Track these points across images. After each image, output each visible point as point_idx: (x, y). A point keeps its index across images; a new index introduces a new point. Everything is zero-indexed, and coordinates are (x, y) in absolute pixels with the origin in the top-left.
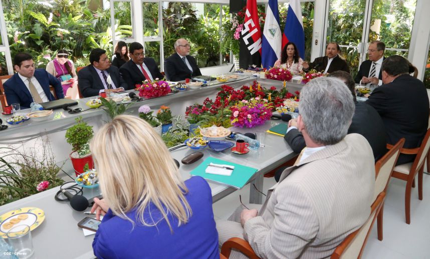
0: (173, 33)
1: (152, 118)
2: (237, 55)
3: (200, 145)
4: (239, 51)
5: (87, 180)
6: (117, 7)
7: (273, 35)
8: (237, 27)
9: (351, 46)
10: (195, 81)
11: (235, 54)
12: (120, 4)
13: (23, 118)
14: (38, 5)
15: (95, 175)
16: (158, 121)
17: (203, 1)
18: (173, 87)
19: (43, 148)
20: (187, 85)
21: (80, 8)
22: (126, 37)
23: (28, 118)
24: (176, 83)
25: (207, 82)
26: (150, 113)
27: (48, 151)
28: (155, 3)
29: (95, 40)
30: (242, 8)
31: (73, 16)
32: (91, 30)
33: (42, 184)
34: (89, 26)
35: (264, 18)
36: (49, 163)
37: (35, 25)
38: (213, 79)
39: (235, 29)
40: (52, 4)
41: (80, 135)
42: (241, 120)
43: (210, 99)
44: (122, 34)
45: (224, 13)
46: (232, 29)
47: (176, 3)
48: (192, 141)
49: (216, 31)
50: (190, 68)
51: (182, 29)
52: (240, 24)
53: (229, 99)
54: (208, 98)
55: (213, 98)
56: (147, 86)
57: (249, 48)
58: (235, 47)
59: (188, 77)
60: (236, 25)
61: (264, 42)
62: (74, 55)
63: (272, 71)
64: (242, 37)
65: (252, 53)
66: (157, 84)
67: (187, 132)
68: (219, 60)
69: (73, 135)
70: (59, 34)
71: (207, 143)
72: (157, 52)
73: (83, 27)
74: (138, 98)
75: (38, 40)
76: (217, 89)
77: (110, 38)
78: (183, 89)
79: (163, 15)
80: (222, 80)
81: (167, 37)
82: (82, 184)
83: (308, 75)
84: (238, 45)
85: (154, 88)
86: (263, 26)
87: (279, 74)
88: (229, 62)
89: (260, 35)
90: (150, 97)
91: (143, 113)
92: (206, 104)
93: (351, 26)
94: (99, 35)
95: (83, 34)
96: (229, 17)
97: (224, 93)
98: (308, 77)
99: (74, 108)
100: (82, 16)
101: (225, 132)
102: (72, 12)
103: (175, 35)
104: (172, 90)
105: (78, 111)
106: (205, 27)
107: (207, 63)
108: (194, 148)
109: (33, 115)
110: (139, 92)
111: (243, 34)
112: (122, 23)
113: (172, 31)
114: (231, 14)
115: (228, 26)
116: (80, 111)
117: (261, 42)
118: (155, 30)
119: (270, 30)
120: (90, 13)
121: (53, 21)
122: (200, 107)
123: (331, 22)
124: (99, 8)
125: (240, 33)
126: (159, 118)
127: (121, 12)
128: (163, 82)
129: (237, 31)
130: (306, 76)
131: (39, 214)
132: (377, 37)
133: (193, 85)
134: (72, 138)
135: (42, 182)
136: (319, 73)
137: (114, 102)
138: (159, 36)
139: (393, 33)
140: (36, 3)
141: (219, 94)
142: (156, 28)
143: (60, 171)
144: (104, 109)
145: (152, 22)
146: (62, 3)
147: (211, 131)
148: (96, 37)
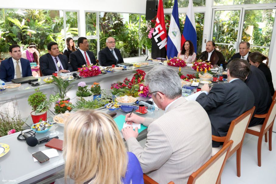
0: (106, 34)
1: (87, 91)
2: (150, 49)
3: (115, 108)
4: (151, 46)
5: (38, 127)
6: (69, 15)
7: (175, 36)
8: (150, 30)
9: (231, 44)
10: (118, 66)
11: (149, 48)
12: (71, 14)
13: (1, 88)
14: (15, 14)
15: (43, 125)
16: (91, 92)
17: (129, 12)
18: (103, 70)
19: (13, 109)
20: (113, 69)
21: (44, 16)
22: (74, 36)
23: (4, 88)
24: (106, 67)
25: (127, 67)
26: (85, 87)
27: (16, 110)
28: (94, 13)
29: (53, 38)
30: (154, 17)
31: (39, 22)
32: (50, 31)
33: (11, 131)
34: (49, 28)
35: (169, 24)
36: (17, 119)
37: (13, 27)
38: (131, 65)
39: (149, 31)
40: (24, 13)
41: (38, 100)
42: (145, 92)
43: (128, 79)
44: (72, 34)
45: (142, 20)
46: (146, 31)
47: (109, 13)
48: (110, 105)
49: (137, 32)
50: (116, 58)
51: (113, 31)
52: (152, 28)
53: (141, 79)
54: (127, 78)
55: (130, 78)
56: (85, 69)
57: (158, 45)
58: (148, 44)
59: (114, 64)
60: (149, 29)
61: (169, 41)
62: (39, 48)
63: (172, 61)
64: (153, 37)
65: (160, 48)
66: (92, 68)
67: (109, 100)
68: (138, 53)
69: (33, 100)
70: (28, 34)
71: (120, 106)
72: (95, 47)
73: (45, 29)
74: (78, 77)
75: (14, 37)
76: (133, 72)
77: (63, 36)
78: (110, 72)
79: (100, 21)
80: (137, 66)
81: (102, 36)
82: (35, 130)
83: (196, 63)
84: (150, 42)
85: (90, 70)
86: (168, 29)
87: (177, 62)
88: (145, 54)
89: (166, 35)
90: (87, 77)
91: (80, 87)
92: (125, 82)
93: (232, 30)
94: (56, 34)
95: (45, 33)
96: (145, 23)
97: (138, 75)
98: (196, 65)
99: (35, 83)
100: (45, 22)
101: (133, 99)
102: (38, 19)
103: (108, 35)
104: (102, 72)
105: (38, 84)
106: (129, 30)
107: (130, 55)
108: (111, 109)
109: (7, 87)
110: (79, 73)
111: (154, 35)
112: (72, 26)
113: (106, 32)
114: (147, 21)
115: (144, 29)
116: (39, 85)
117: (167, 40)
118: (94, 32)
119: (173, 32)
120: (50, 19)
121: (25, 24)
122: (121, 84)
123: (218, 27)
124: (56, 16)
125: (152, 34)
126: (92, 90)
127: (71, 19)
128: (96, 66)
129: (150, 33)
130: (195, 64)
131: (6, 147)
132: (250, 38)
133: (117, 69)
134: (32, 102)
135: (11, 130)
136: (204, 62)
137: (62, 79)
138: (97, 35)
139: (263, 36)
140: (14, 12)
141: (135, 75)
142: (95, 30)
143: (24, 124)
144: (55, 84)
145: (92, 26)
146: (31, 13)
147: (124, 99)
148: (54, 36)
